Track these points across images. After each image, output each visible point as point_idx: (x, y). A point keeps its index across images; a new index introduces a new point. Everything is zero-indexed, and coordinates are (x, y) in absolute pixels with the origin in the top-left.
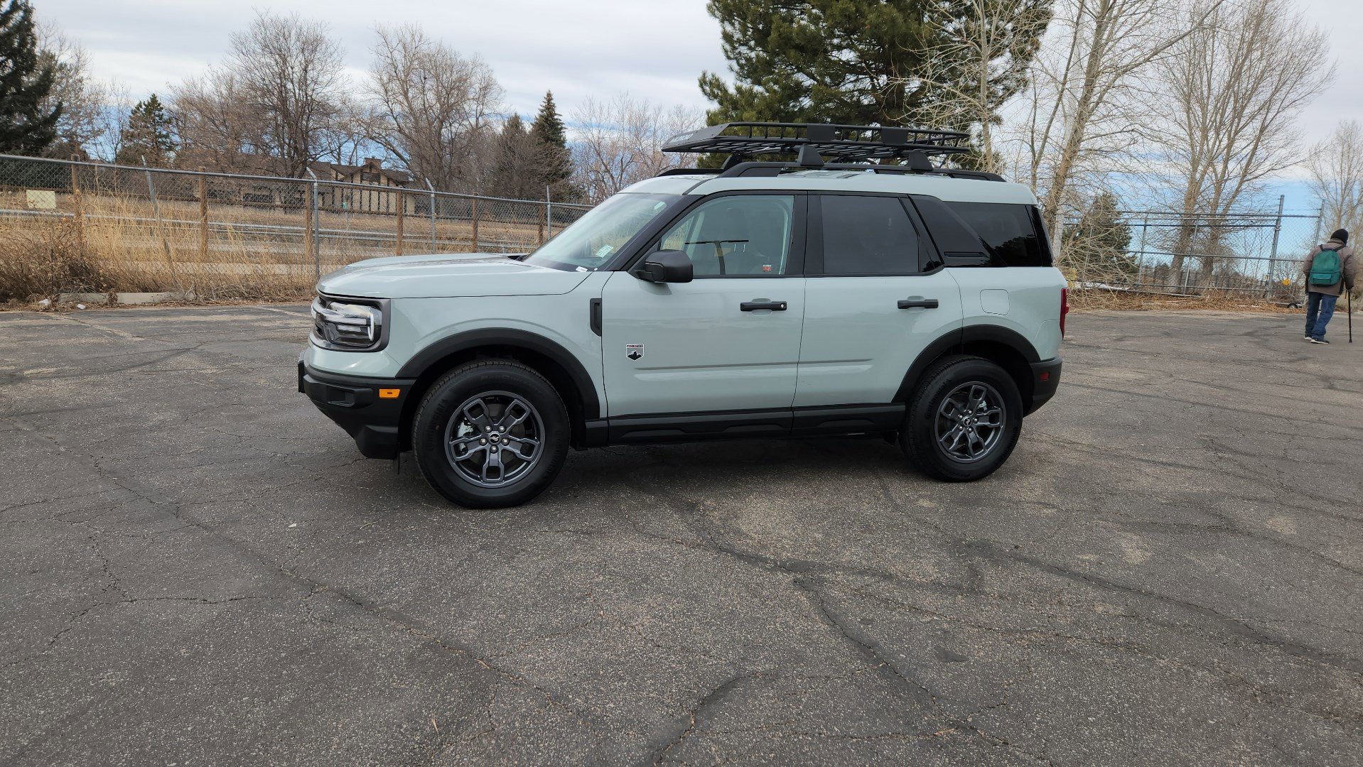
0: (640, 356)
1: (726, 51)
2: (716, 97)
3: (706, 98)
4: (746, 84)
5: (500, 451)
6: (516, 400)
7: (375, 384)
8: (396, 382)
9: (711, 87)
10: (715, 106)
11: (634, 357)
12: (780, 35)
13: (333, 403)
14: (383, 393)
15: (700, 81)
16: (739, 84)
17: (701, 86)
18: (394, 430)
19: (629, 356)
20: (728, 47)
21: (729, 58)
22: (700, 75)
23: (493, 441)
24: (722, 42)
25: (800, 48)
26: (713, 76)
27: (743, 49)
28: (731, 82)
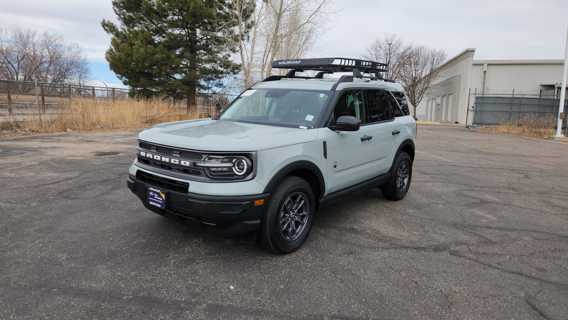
0: (337, 166)
1: (115, 10)
2: (112, 32)
3: (105, 32)
4: (126, 27)
5: (294, 222)
6: (301, 196)
7: (251, 199)
8: (263, 196)
9: (108, 27)
10: (112, 36)
11: (335, 167)
12: (147, 6)
13: (224, 212)
14: (257, 203)
15: (102, 23)
16: (123, 27)
17: (103, 26)
18: (258, 221)
19: (334, 167)
20: (117, 9)
21: (117, 14)
22: (102, 21)
23: (292, 217)
24: (112, 6)
25: (157, 13)
26: (109, 22)
27: (124, 11)
28: (119, 25)
